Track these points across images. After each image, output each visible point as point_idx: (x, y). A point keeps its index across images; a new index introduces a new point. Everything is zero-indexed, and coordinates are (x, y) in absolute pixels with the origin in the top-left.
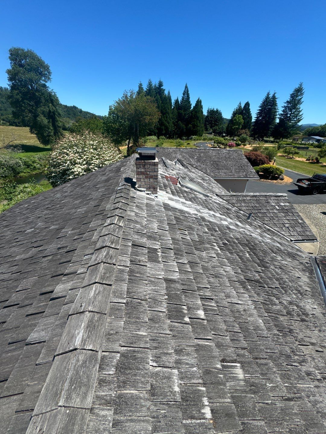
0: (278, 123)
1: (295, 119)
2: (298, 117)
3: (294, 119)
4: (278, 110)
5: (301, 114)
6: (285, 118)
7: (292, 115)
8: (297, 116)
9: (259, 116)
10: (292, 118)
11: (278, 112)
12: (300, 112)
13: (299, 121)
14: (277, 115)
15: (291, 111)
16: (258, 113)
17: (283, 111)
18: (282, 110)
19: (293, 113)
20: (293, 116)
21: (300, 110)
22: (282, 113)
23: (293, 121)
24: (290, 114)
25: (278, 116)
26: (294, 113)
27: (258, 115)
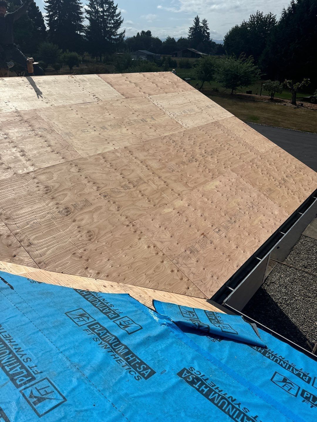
0: (89, 27)
1: (113, 22)
2: (115, 18)
3: (110, 20)
4: (80, 3)
5: (117, 12)
6: (98, 19)
7: (105, 14)
8: (113, 17)
9: (51, 13)
10: (107, 19)
11: (82, 7)
12: (115, 8)
13: (118, 24)
14: (81, 13)
15: (102, 7)
16: (49, 7)
17: (89, 6)
18: (88, 4)
19: (106, 11)
20: (107, 16)
21: (115, 5)
22: (89, 9)
23: (110, 24)
24: (102, 12)
25: (85, 15)
26: (108, 10)
27: (49, 12)
